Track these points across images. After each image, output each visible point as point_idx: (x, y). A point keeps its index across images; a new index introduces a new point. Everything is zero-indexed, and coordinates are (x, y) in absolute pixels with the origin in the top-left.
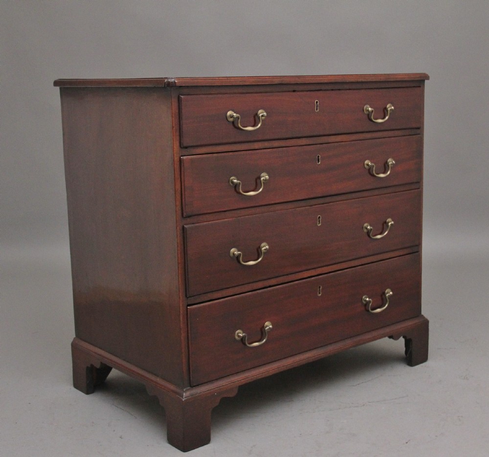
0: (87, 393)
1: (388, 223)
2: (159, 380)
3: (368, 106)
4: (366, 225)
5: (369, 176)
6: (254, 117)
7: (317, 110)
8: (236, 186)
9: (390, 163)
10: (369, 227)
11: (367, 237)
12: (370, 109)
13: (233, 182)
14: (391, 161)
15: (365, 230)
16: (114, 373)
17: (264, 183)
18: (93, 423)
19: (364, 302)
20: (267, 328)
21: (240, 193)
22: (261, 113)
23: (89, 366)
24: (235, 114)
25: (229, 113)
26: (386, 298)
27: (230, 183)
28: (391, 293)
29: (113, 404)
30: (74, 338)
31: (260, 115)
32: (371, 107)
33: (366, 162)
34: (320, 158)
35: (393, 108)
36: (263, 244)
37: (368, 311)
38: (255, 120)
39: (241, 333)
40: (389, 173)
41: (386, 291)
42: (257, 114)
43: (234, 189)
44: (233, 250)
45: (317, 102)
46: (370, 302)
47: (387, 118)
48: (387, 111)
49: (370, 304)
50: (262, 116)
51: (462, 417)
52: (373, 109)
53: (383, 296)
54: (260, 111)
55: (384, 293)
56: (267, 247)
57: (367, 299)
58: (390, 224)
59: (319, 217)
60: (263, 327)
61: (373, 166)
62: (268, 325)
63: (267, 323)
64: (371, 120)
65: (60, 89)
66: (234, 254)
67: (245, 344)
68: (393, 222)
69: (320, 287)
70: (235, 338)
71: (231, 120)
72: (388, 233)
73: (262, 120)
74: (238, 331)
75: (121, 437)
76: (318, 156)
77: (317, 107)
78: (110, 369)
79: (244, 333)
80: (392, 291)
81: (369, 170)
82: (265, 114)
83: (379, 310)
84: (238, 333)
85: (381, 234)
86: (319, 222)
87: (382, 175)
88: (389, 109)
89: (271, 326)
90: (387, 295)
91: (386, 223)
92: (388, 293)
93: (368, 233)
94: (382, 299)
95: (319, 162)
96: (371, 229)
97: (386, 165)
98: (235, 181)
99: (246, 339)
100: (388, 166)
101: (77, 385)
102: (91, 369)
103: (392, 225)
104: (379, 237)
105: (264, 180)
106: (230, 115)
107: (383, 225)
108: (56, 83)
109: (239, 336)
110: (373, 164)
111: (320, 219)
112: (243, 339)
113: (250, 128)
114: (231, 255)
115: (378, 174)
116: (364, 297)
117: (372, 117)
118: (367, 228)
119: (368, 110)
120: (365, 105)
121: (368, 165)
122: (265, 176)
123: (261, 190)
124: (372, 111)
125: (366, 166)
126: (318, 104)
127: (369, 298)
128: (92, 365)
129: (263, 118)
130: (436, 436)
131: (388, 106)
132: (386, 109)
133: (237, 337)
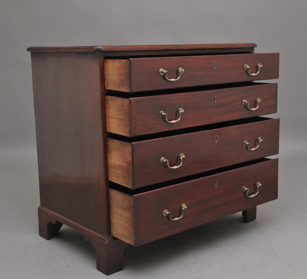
0: (48, 239)
1: (259, 140)
2: (91, 231)
3: (247, 65)
4: (245, 141)
5: (246, 110)
6: (176, 72)
7: (215, 67)
8: (163, 117)
9: (258, 101)
10: (247, 143)
11: (246, 149)
12: (248, 67)
13: (161, 114)
14: (259, 100)
15: (245, 145)
16: (64, 227)
17: (181, 115)
18: (51, 257)
19: (244, 191)
20: (183, 208)
21: (166, 122)
22: (181, 70)
23: (49, 223)
24: (164, 71)
25: (161, 70)
26: (257, 188)
27: (160, 115)
28: (260, 185)
29: (64, 246)
30: (40, 206)
31: (180, 71)
32: (249, 66)
33: (244, 100)
34: (215, 98)
35: (262, 66)
36: (181, 155)
37: (246, 196)
38: (177, 74)
39: (166, 212)
40: (258, 107)
41: (257, 183)
42: (178, 71)
43: (162, 118)
44: (162, 158)
45: (215, 63)
46: (247, 190)
47: (258, 72)
48: (258, 68)
49: (248, 192)
50: (181, 72)
51: (277, 253)
52: (250, 67)
53: (256, 186)
54: (180, 69)
55: (256, 185)
56: (184, 156)
57: (246, 189)
58: (260, 141)
59: (216, 137)
60: (181, 207)
61: (248, 103)
62: (184, 206)
63: (183, 205)
64: (248, 74)
65: (31, 53)
66: (163, 161)
67: (169, 219)
68: (262, 140)
69: (216, 181)
70: (163, 215)
71: (162, 74)
72: (259, 146)
73: (181, 75)
74: (165, 210)
75: (68, 266)
76: (215, 97)
77: (215, 66)
78: (61, 224)
79: (169, 211)
80: (261, 183)
81: (245, 106)
82: (183, 70)
83: (253, 196)
84: (165, 212)
85: (254, 147)
86: (216, 140)
87: (253, 109)
88: (259, 67)
89: (186, 207)
90: (258, 186)
91: (257, 140)
92: (258, 184)
93: (246, 147)
94: (255, 189)
95: (215, 101)
96: (249, 144)
97: (256, 102)
98: (163, 113)
99: (170, 215)
100: (257, 103)
101: (41, 234)
102: (50, 225)
103: (261, 141)
104: (253, 149)
105: (181, 113)
106: (162, 71)
107: (256, 141)
108: (29, 49)
109: (166, 214)
110: (248, 102)
111: (217, 138)
112: (168, 216)
113: (173, 80)
114: (161, 162)
115: (251, 108)
116: (243, 187)
117: (249, 72)
118: (246, 144)
119: (247, 67)
120: (245, 64)
121: (245, 102)
122: (182, 111)
123: (179, 119)
124: (249, 69)
125: (243, 103)
126: (216, 64)
127: (247, 188)
128: (51, 222)
129: (182, 73)
130: (261, 265)
131: (259, 65)
132: (257, 66)
133: (164, 214)
